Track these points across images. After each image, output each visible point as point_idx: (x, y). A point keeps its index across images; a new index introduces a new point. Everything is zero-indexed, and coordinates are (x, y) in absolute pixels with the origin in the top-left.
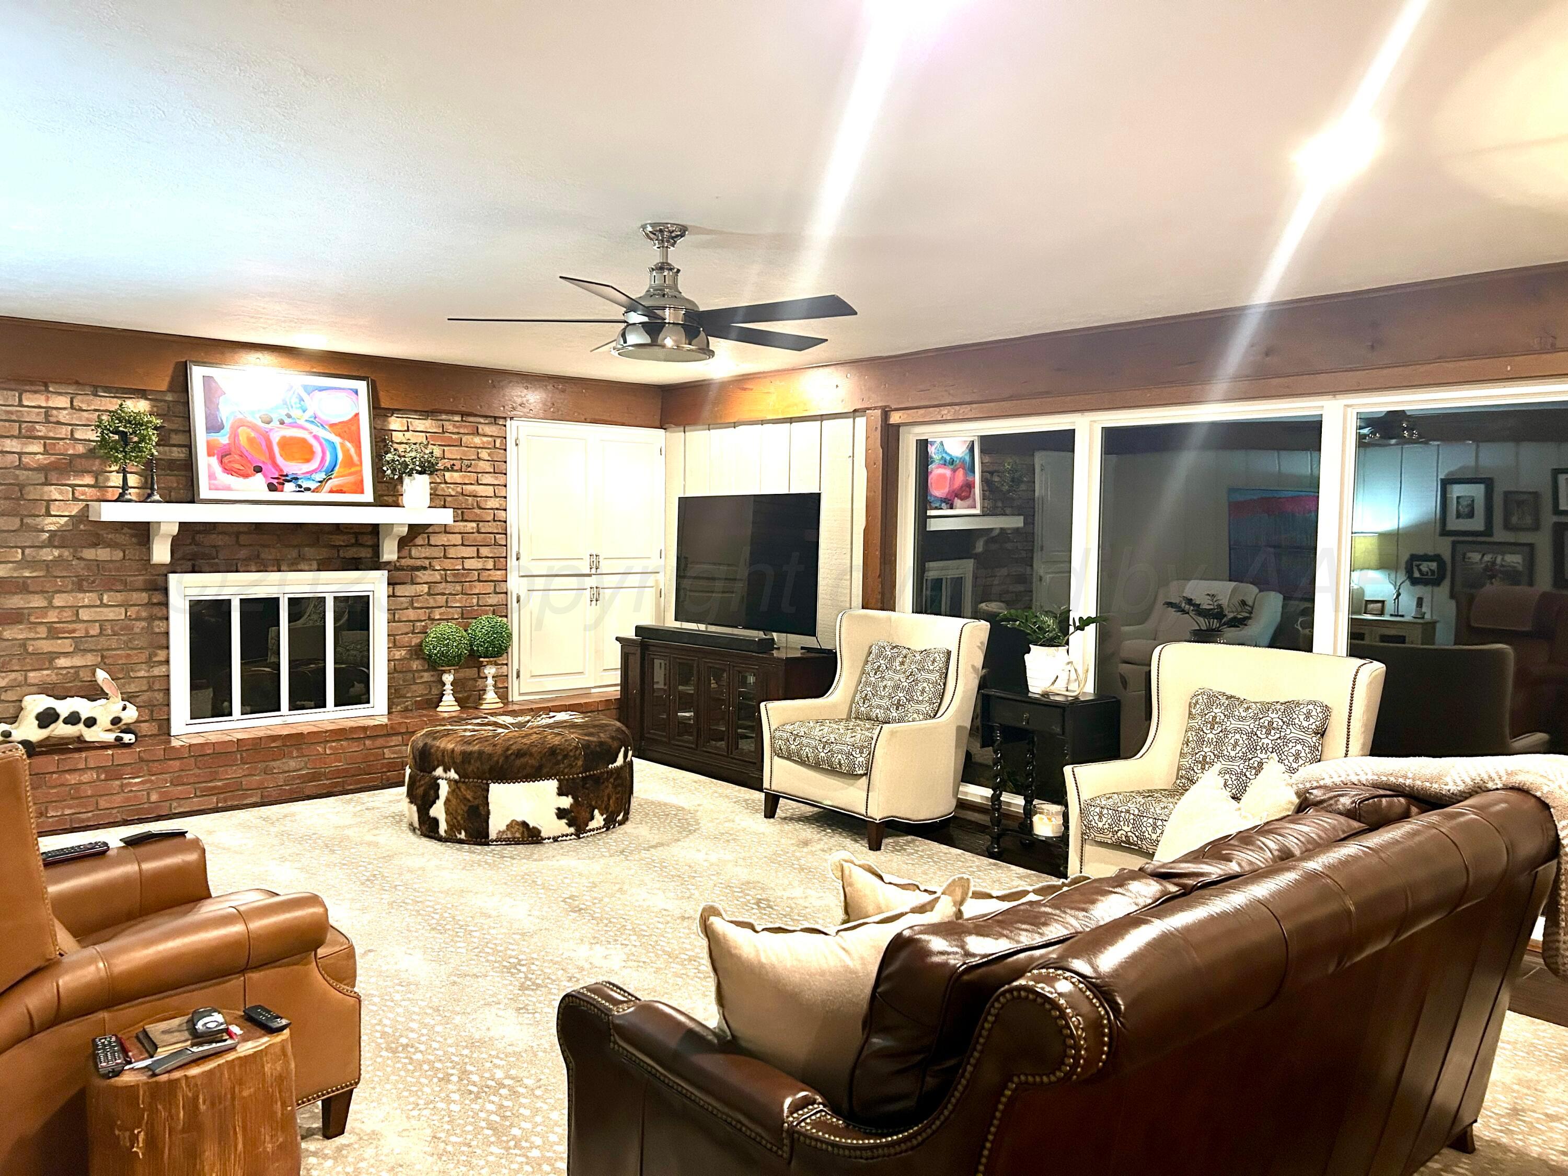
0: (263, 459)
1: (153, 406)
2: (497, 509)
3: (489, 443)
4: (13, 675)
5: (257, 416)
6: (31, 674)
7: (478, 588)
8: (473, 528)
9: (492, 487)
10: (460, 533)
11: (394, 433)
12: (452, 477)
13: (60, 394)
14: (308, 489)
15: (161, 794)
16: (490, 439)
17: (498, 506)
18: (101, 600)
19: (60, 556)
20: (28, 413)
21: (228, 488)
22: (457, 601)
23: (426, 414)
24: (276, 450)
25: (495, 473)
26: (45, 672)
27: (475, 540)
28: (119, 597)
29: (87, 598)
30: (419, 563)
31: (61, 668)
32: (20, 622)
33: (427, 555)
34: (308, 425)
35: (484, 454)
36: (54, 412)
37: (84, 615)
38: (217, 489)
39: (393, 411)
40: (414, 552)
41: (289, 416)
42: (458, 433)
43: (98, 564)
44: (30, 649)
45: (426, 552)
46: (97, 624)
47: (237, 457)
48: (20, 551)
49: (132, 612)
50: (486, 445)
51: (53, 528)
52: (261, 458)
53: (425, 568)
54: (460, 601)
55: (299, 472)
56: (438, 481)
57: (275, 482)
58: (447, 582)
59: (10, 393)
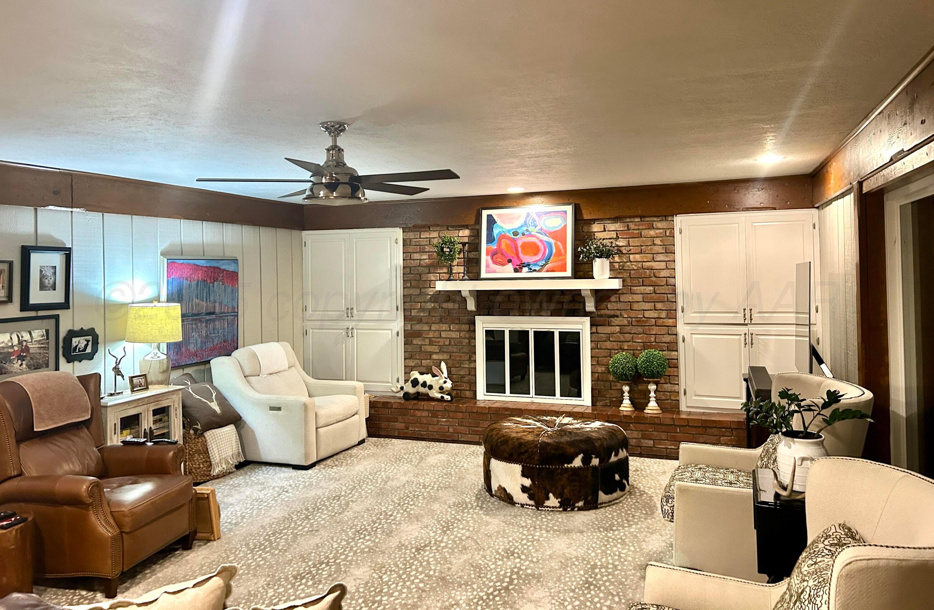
0: (512, 255)
1: (471, 232)
2: (669, 277)
3: (661, 233)
4: (417, 361)
5: (511, 232)
6: (423, 361)
7: (655, 330)
8: (650, 291)
9: (664, 263)
10: (641, 294)
11: (596, 234)
12: (634, 258)
13: (434, 231)
14: (535, 270)
15: (454, 429)
16: (661, 231)
17: (668, 275)
18: (450, 328)
19: (434, 306)
20: (423, 241)
21: (494, 272)
22: (639, 338)
23: (615, 219)
24: (520, 249)
25: (666, 253)
26: (428, 361)
27: (652, 298)
28: (457, 327)
29: (444, 327)
30: (612, 313)
31: (434, 360)
32: (420, 337)
33: (619, 308)
34: (538, 235)
35: (658, 241)
36: (432, 240)
37: (443, 335)
38: (489, 272)
39: (594, 221)
40: (609, 306)
41: (527, 230)
42: (639, 229)
43: (449, 311)
44: (423, 349)
45: (619, 306)
46: (448, 340)
47: (500, 255)
48: (419, 304)
49: (462, 334)
50: (659, 235)
51: (431, 293)
52: (511, 255)
53: (617, 316)
54: (641, 338)
55: (531, 261)
56: (625, 260)
57: (518, 267)
58: (632, 325)
59: (416, 233)
